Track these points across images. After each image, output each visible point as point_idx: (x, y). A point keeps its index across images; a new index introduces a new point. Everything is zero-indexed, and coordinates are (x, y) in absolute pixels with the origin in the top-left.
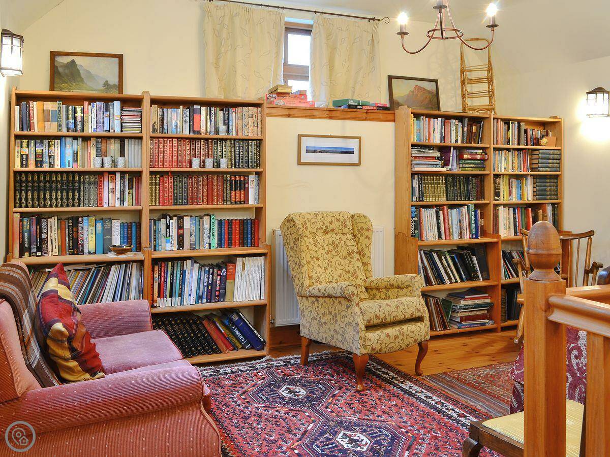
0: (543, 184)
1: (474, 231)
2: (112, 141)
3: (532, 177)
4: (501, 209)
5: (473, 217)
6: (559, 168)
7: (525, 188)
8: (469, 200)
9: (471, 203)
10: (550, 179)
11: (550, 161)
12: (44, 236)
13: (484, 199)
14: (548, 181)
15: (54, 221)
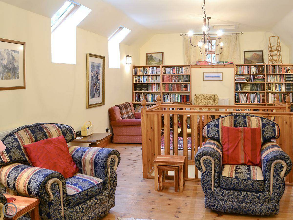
0: (289, 86)
2: (154, 76)
3: (285, 84)
4: (270, 94)
5: (258, 96)
7: (282, 87)
8: (258, 91)
10: (292, 84)
12: (140, 98)
15: (142, 94)
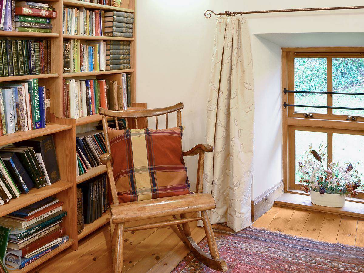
0: (117, 51)
1: (38, 118)
3: (105, 43)
4: (72, 83)
5: (37, 98)
6: (132, 34)
7: (98, 55)
8: (31, 74)
9: (34, 78)
10: (124, 45)
11: (124, 25)
13: (50, 71)
14: (121, 47)
